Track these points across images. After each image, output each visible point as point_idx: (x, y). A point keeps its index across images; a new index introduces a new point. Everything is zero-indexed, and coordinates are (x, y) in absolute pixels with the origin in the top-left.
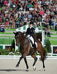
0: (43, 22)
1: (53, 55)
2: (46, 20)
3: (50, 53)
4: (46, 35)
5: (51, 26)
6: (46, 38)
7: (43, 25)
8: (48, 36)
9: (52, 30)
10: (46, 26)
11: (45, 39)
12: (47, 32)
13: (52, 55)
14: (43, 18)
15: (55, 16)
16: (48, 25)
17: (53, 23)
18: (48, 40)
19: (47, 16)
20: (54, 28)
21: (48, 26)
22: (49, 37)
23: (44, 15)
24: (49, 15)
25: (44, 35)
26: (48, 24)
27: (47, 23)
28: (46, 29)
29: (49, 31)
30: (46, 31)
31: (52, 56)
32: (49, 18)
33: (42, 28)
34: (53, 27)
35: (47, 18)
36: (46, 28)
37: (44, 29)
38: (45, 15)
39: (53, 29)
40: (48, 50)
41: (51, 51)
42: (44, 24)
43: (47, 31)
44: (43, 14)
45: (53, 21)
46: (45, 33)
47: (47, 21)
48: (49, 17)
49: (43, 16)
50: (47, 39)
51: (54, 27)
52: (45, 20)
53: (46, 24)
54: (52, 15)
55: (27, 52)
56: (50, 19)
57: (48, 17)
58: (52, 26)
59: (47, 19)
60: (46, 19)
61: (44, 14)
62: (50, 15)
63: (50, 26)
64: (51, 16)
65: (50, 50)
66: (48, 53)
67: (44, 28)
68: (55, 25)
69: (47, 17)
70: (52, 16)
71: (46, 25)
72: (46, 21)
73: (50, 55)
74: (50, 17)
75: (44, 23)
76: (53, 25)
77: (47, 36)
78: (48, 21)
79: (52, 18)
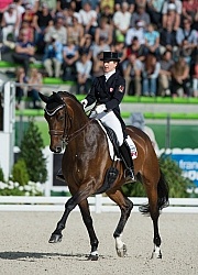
0: (6, 43)
1: (53, 194)
2: (21, 34)
3: (38, 184)
4: (23, 103)
5: (42, 60)
6: (21, 116)
7: (9, 56)
8: (32, 105)
9: (47, 80)
10: (20, 61)
11: (18, 119)
12: (26, 89)
13: (48, 193)
14: (7, 25)
15: (60, 14)
16: (29, 56)
17: (50, 47)
18: (31, 124)
19: (27, 17)
20: (58, 71)
21: (32, 59)
22: (35, 112)
23: (10, 12)
24: (35, 10)
25: (15, 102)
26: (31, 50)
27: (25, 46)
28: (23, 75)
29: (36, 83)
30: (21, 84)
31: (48, 198)
32: (35, 24)
33: (4, 70)
34: (53, 66)
35: (26, 25)
36: (21, 70)
37: (10, 75)
38: (15, 12)
39: (54, 76)
40: (33, 168)
41: (44, 172)
42: (14, 50)
43: (25, 82)
44: (7, 8)
45: (53, 40)
46: (19, 92)
47: (26, 39)
48: (36, 18)
49: (6, 15)
50: (25, 119)
51: (58, 64)
52: (17, 32)
53: (20, 50)
54: (50, 10)
55: (97, 177)
56: (39, 30)
57: (31, 22)
58: (48, 63)
59: (26, 31)
60: (21, 28)
61: (13, 5)
62: (39, 13)
63: (37, 63)
64: (46, 14)
65: (38, 169)
66: (30, 183)
67: (12, 69)
68: (60, 56)
69: (23, 21)
70: (49, 15)
71: (23, 54)
72: (20, 40)
73: (41, 190)
74: (39, 21)
75: (12, 45)
76: (53, 54)
77: (28, 107)
78: (31, 40)
79: (47, 25)
